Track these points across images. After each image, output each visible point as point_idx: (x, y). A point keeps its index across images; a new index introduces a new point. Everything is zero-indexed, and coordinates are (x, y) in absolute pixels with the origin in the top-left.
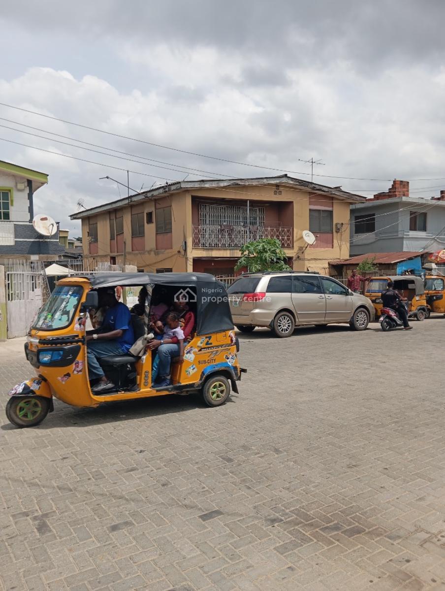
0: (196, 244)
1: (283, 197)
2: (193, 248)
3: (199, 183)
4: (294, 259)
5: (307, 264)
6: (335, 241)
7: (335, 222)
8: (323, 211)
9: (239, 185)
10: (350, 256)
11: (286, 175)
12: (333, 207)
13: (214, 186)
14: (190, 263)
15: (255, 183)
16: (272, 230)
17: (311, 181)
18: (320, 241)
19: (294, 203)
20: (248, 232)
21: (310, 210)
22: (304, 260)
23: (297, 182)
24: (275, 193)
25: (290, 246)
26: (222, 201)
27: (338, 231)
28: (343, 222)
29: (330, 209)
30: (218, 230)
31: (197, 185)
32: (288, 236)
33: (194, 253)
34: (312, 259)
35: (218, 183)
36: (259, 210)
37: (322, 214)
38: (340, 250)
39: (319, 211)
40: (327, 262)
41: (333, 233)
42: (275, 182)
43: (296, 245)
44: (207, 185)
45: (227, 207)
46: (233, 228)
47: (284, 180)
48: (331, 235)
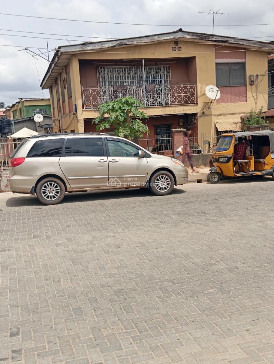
0: (85, 107)
1: (184, 53)
2: (83, 110)
3: (81, 46)
4: (198, 115)
5: (214, 119)
6: (249, 94)
7: (248, 74)
8: (232, 63)
9: (127, 44)
10: (268, 109)
11: (180, 30)
12: (245, 58)
13: (97, 47)
14: (81, 124)
15: (144, 41)
16: (179, 88)
17: (212, 33)
18: (231, 95)
19: (196, 57)
20: (145, 92)
21: (217, 64)
22: (211, 115)
23: (195, 36)
24: (174, 49)
25: (193, 102)
27: (252, 83)
28: (259, 74)
29: (243, 61)
30: (110, 91)
31: (78, 49)
32: (192, 92)
33: (83, 115)
34: (221, 115)
35: (101, 45)
36: (164, 67)
37: (232, 67)
38: (256, 103)
39: (228, 64)
40: (239, 116)
41: (246, 86)
42: (169, 38)
43: (201, 101)
44: (89, 48)
45: (127, 67)
46: (127, 88)
47: (179, 35)
48: (244, 88)
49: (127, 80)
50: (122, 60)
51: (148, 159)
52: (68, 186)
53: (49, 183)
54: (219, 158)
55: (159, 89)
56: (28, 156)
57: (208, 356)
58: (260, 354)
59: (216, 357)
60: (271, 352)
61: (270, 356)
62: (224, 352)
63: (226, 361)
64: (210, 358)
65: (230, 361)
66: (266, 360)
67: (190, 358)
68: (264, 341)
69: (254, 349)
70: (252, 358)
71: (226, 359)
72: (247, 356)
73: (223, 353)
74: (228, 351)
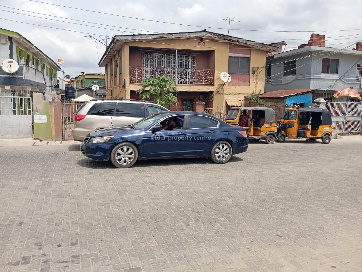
0: (132, 81)
1: (206, 47)
2: (130, 84)
3: (131, 36)
4: (214, 93)
5: (226, 97)
6: (252, 81)
7: (251, 66)
8: (241, 57)
9: (165, 38)
10: (265, 92)
11: (205, 30)
12: (250, 55)
13: (143, 38)
14: (128, 94)
15: (178, 36)
16: (201, 72)
17: (227, 35)
18: (238, 80)
19: (215, 51)
20: (176, 73)
21: (229, 57)
22: (223, 94)
23: (216, 35)
24: (199, 44)
25: (211, 84)
26: (160, 51)
27: (254, 73)
28: (259, 67)
29: (248, 56)
30: (151, 71)
31: (130, 38)
32: (211, 76)
33: (130, 87)
34: (230, 94)
35: (147, 37)
36: (191, 57)
37: (240, 60)
38: (256, 87)
39: (238, 57)
40: (244, 96)
41: (250, 74)
42: (196, 35)
43: (216, 83)
44: (138, 38)
46: (164, 70)
47: (204, 34)
48: (249, 75)
49: (164, 64)
50: (161, 49)
55: (187, 72)
56: (87, 114)
57: (219, 265)
58: (257, 266)
59: (225, 267)
60: (265, 265)
61: (264, 267)
62: (231, 263)
63: (233, 270)
64: (220, 267)
65: (235, 270)
66: (261, 271)
67: (206, 267)
68: (260, 257)
69: (253, 262)
70: (251, 268)
71: (232, 269)
72: (248, 267)
73: (230, 264)
74: (234, 263)
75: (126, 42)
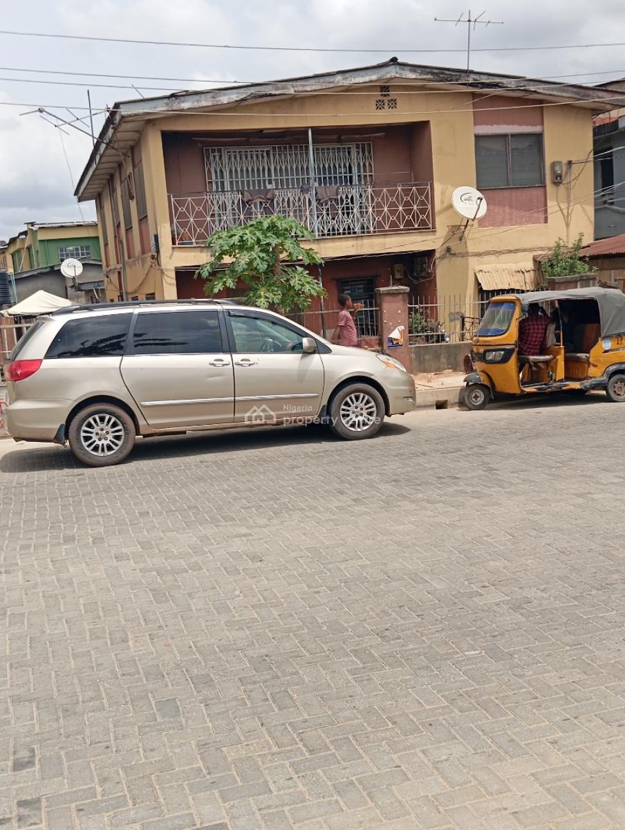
0: (178, 240)
1: (403, 114)
2: (173, 248)
3: (166, 101)
4: (437, 255)
5: (474, 264)
6: (551, 204)
7: (549, 159)
8: (513, 135)
9: (271, 95)
10: (596, 240)
11: (394, 60)
12: (542, 124)
13: (204, 103)
14: (169, 280)
15: (311, 86)
16: (392, 193)
17: (465, 67)
18: (511, 207)
19: (431, 123)
20: (314, 203)
21: (477, 137)
22: (465, 255)
23: (428, 73)
24: (380, 105)
25: (426, 226)
26: (259, 137)
27: (558, 180)
28: (573, 159)
29: (537, 129)
30: (236, 202)
31: (160, 108)
32: (422, 203)
33: (174, 259)
34: (488, 253)
35: (213, 97)
36: (358, 148)
37: (512, 144)
38: (568, 225)
39: (504, 136)
40: (530, 256)
41: (545, 187)
42: (367, 79)
43: (442, 224)
44: (186, 105)
45: (274, 148)
46: (274, 196)
47: (392, 72)
48: (541, 190)
49: (273, 177)
50: (261, 130)
51: (323, 356)
52: (141, 422)
53: (97, 417)
54: (486, 351)
55: (347, 197)
56: (48, 356)
57: (464, 802)
58: (583, 797)
59: (484, 804)
60: (607, 790)
61: (605, 799)
62: (501, 793)
63: (507, 812)
64: (469, 806)
65: (515, 813)
66: (595, 810)
67: (425, 808)
68: (590, 765)
69: (568, 785)
70: (563, 804)
71: (506, 809)
72: (554, 800)
73: (500, 795)
74: (510, 790)
75: (150, 121)
